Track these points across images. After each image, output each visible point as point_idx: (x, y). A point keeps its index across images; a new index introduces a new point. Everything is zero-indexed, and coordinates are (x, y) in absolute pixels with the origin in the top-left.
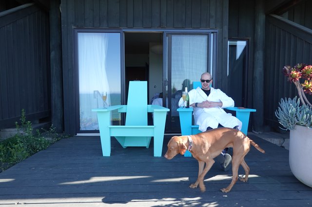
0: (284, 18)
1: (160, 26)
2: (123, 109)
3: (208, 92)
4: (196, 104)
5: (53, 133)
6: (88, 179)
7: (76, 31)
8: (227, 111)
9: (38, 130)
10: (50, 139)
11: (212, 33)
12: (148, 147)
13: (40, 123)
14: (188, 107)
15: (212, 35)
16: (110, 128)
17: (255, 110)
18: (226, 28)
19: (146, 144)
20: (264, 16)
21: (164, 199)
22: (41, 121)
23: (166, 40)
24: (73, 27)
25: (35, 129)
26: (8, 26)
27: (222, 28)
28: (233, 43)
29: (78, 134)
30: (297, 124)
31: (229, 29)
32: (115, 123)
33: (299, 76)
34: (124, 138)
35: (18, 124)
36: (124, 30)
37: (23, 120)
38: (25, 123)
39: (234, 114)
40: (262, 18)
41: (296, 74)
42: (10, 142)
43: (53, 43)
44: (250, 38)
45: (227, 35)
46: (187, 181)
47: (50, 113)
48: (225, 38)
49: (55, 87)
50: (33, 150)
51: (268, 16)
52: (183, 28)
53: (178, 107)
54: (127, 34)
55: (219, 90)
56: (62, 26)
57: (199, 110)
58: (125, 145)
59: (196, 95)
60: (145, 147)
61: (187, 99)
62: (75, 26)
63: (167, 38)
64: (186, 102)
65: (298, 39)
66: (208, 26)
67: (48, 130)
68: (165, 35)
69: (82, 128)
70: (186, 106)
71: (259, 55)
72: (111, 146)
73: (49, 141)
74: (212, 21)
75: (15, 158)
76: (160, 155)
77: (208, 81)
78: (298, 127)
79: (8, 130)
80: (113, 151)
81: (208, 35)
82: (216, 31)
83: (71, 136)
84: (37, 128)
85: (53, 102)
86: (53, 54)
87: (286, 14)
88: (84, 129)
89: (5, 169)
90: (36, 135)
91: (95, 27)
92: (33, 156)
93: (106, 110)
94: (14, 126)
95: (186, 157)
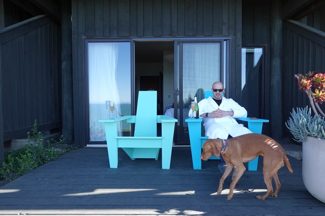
0: (303, 24)
1: (171, 35)
2: (132, 119)
3: (219, 102)
4: (207, 114)
5: (63, 144)
6: (92, 190)
7: (87, 41)
8: (239, 121)
9: (48, 141)
10: (60, 150)
11: (225, 40)
12: (156, 159)
13: (51, 133)
14: (197, 117)
15: (225, 42)
16: (117, 139)
17: (267, 121)
18: (239, 35)
19: (154, 156)
20: (281, 22)
21: (166, 213)
22: (52, 131)
23: (177, 48)
24: (84, 37)
25: (45, 140)
26: (20, 38)
27: (235, 35)
28: (250, 50)
29: (88, 146)
30: (308, 135)
31: (243, 36)
32: (125, 134)
33: (309, 85)
34: (132, 149)
35: (29, 134)
36: (134, 39)
37: (35, 130)
38: (36, 134)
39: (246, 125)
40: (278, 24)
41: (306, 82)
42: (20, 153)
43: (64, 53)
44: (266, 45)
45: (240, 43)
46: (193, 195)
47: (61, 123)
48: (239, 45)
49: (66, 97)
50: (42, 161)
51: (284, 21)
52: (194, 36)
53: (188, 117)
54: (137, 43)
55: (231, 100)
56: (73, 36)
57: (210, 121)
58: (134, 156)
59: (207, 105)
60: (154, 159)
61: (197, 109)
62: (85, 36)
63: (178, 46)
64: (195, 112)
65: (316, 45)
66: (220, 33)
67: (58, 141)
68: (175, 44)
69: (92, 139)
70: (195, 116)
71: (277, 63)
72: (119, 158)
73: (58, 152)
74: (225, 28)
75: (22, 168)
76: (168, 167)
77: (220, 90)
78: (310, 139)
79: (18, 140)
80: (120, 163)
81: (221, 42)
82: (229, 38)
83: (81, 147)
84: (47, 139)
85: (64, 113)
86: (64, 65)
87: (305, 19)
88: (94, 140)
89: (12, 180)
90: (46, 145)
91: (106, 37)
92: (41, 167)
93: (113, 121)
94: (25, 137)
95: (196, 170)
